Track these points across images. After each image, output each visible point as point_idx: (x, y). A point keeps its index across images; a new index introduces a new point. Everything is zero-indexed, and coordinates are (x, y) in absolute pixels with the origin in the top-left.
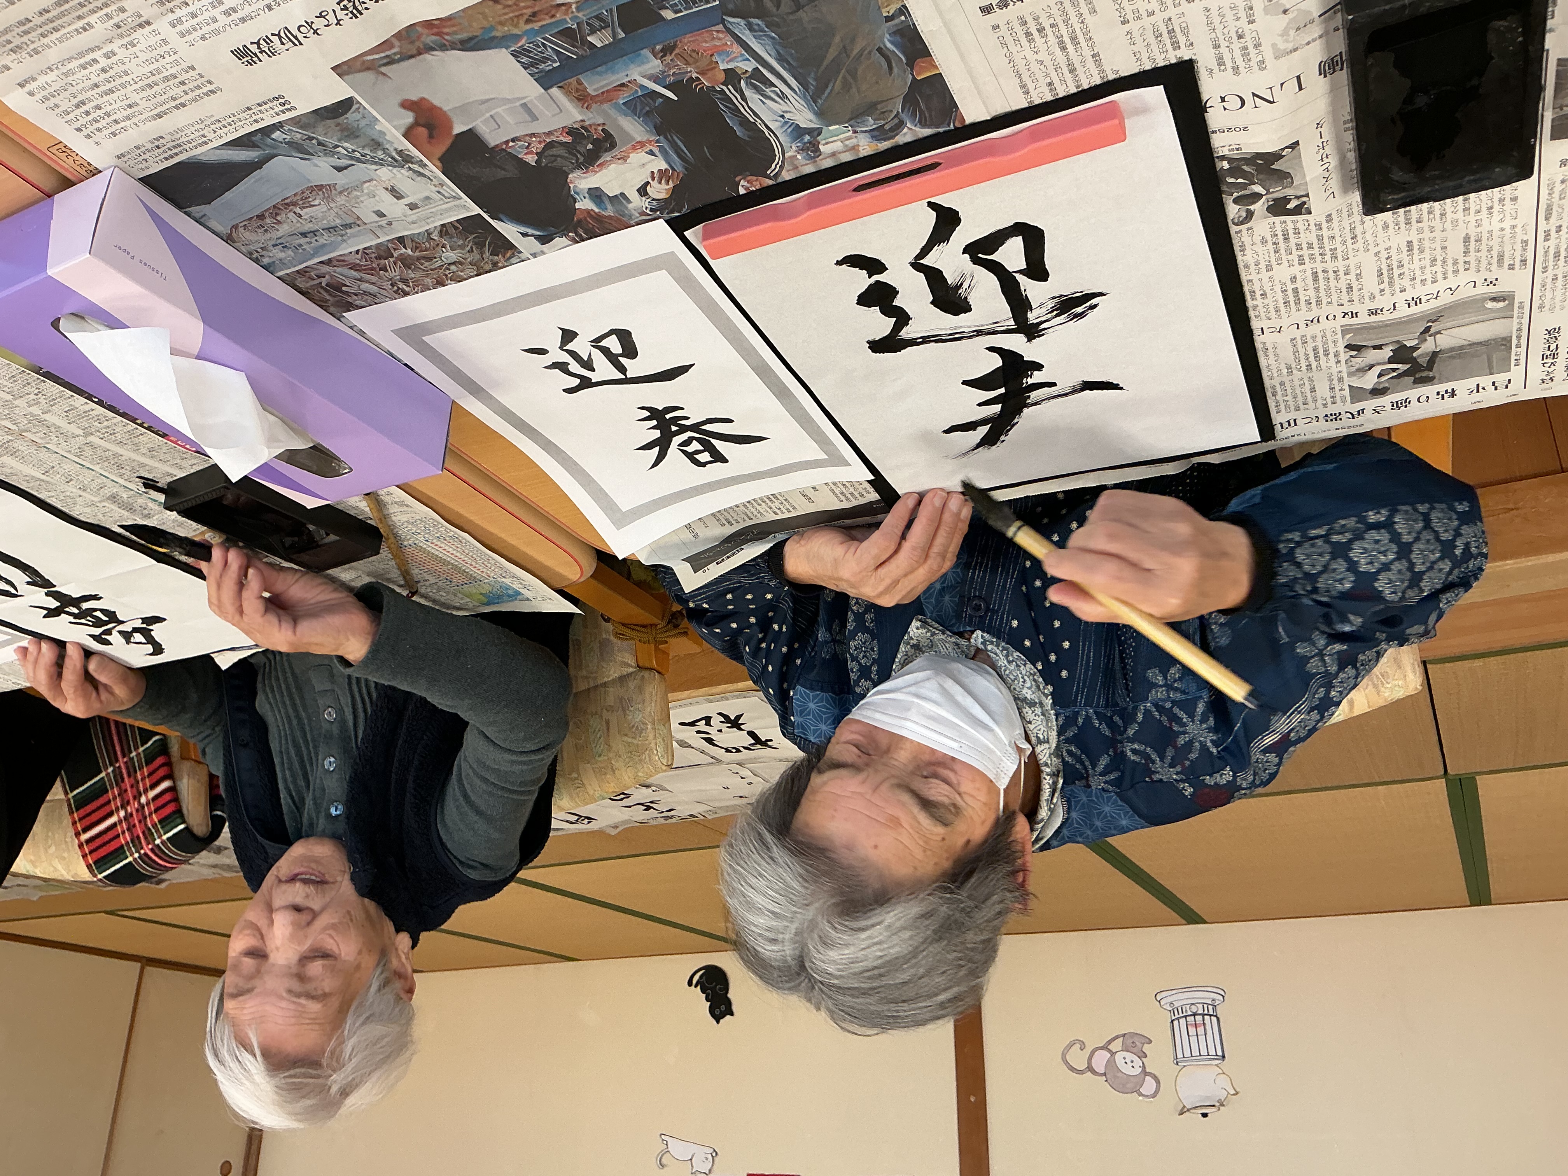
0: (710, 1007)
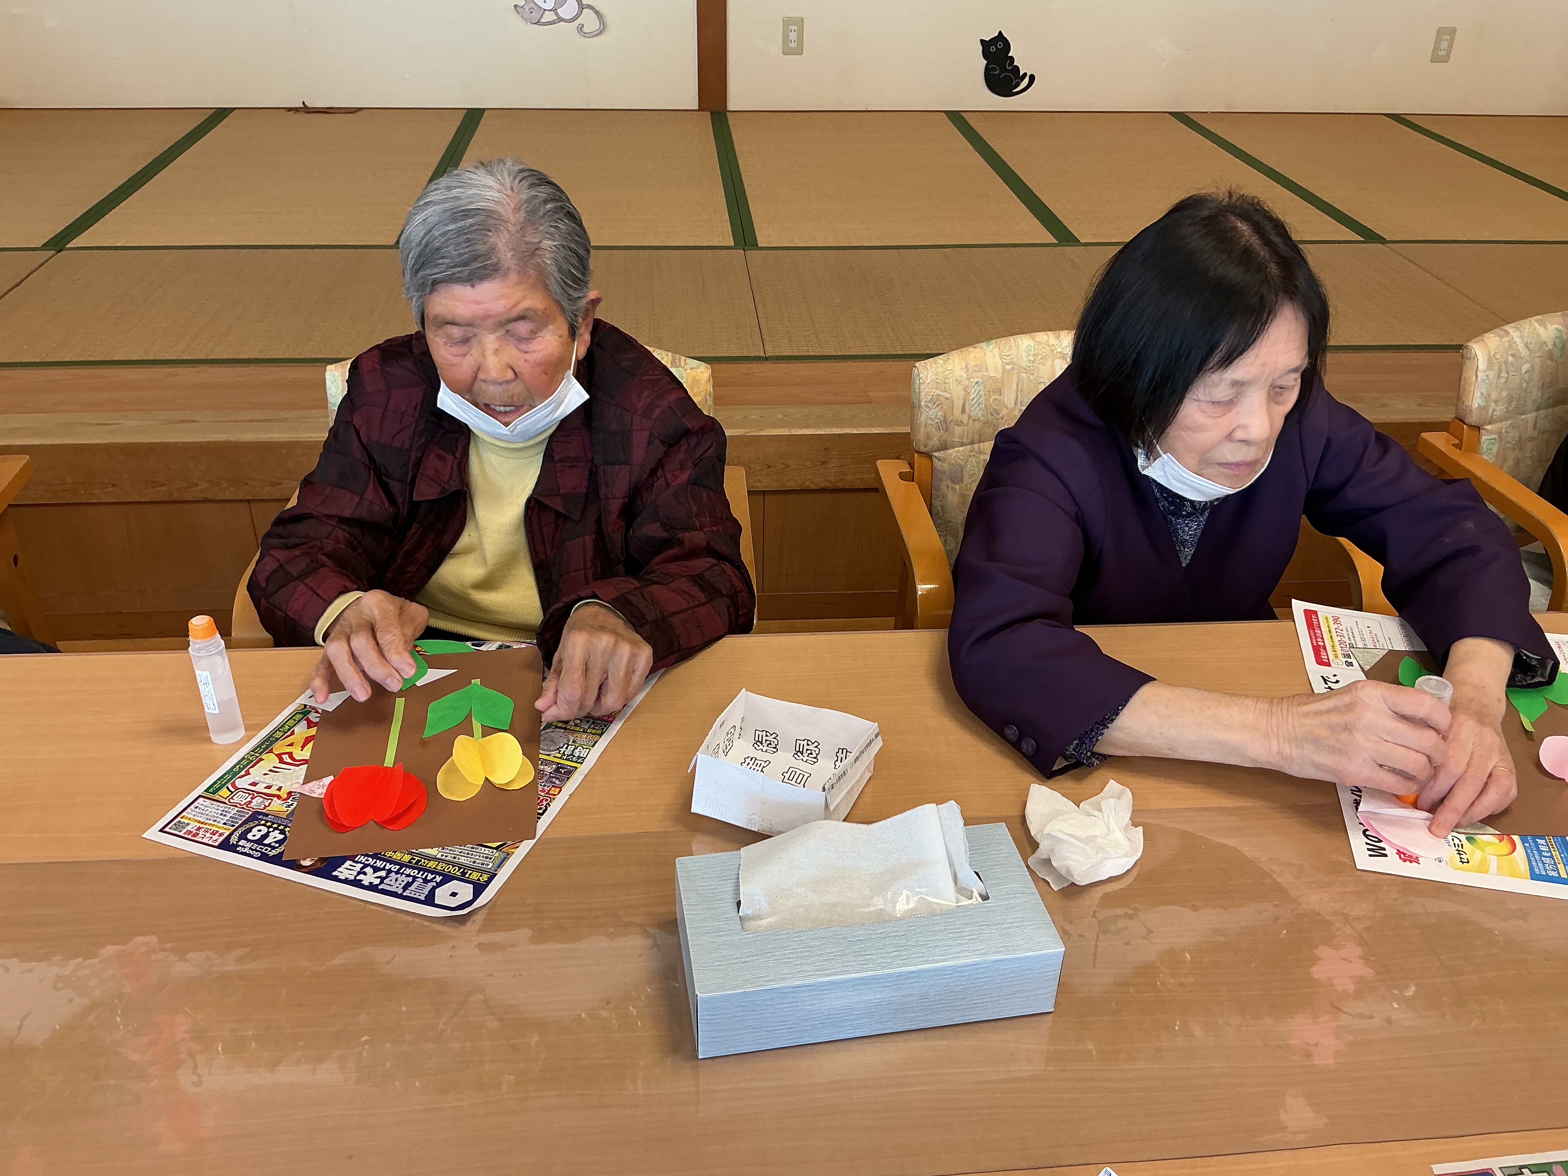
0: (1009, 52)
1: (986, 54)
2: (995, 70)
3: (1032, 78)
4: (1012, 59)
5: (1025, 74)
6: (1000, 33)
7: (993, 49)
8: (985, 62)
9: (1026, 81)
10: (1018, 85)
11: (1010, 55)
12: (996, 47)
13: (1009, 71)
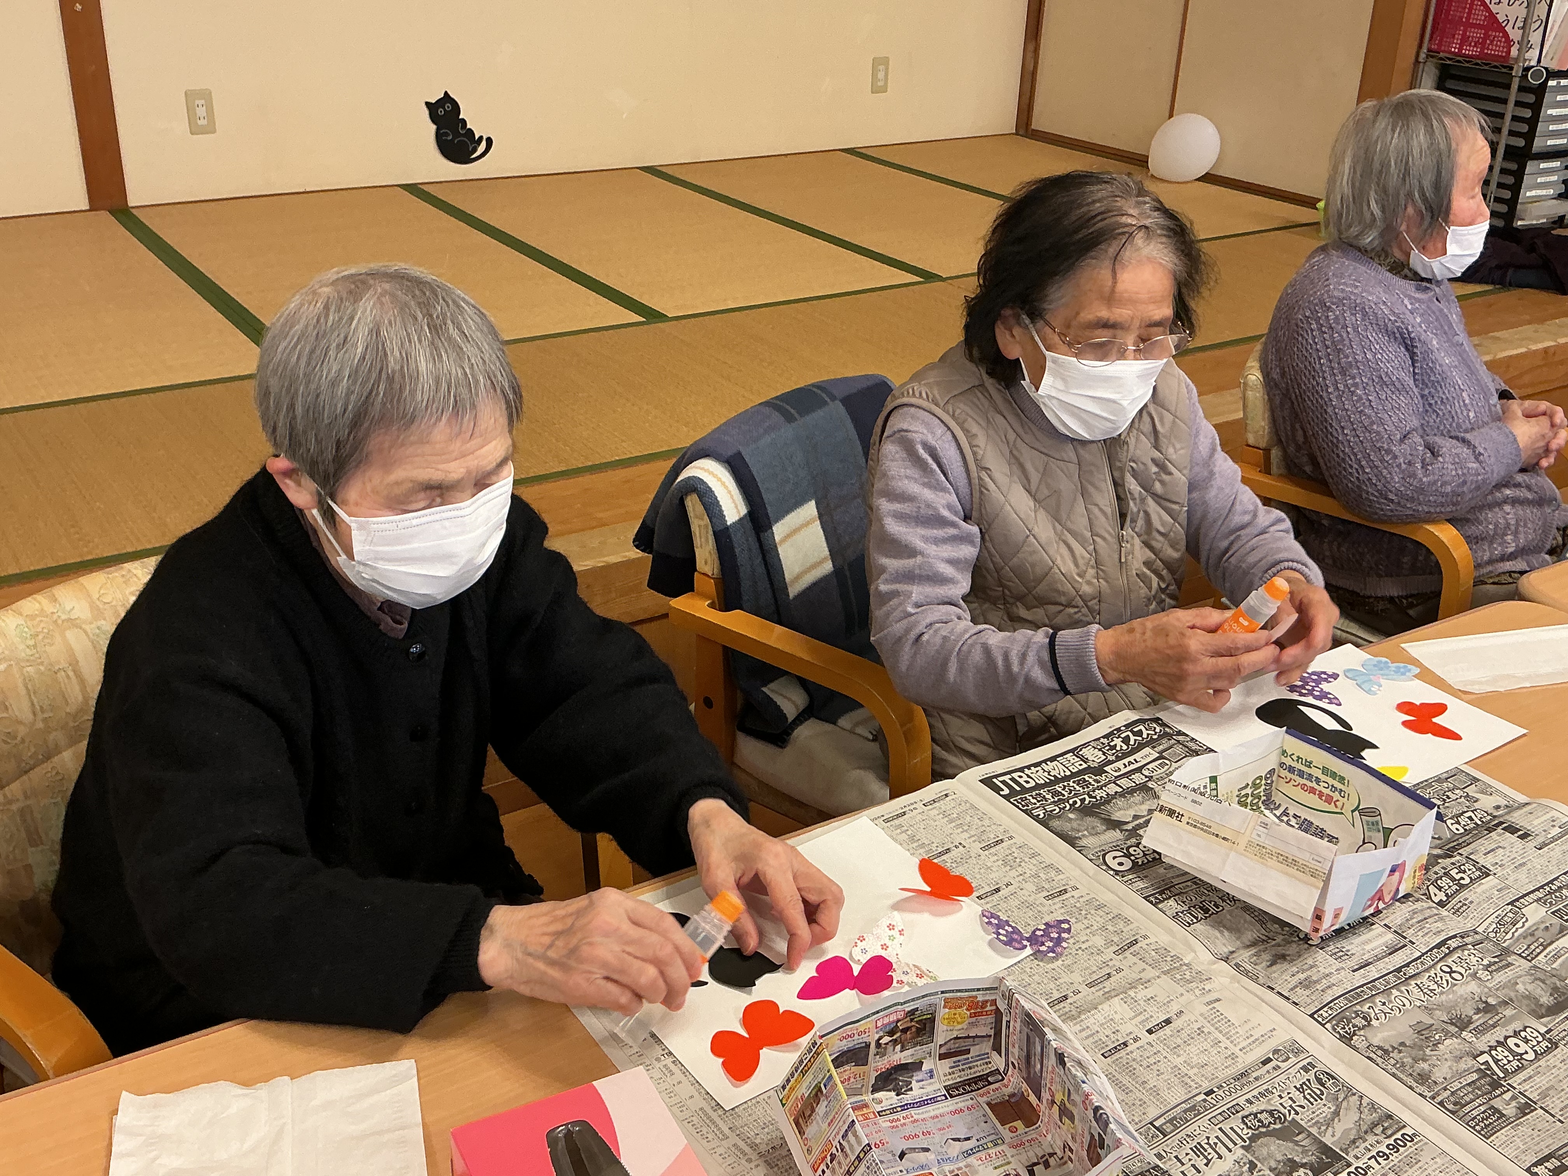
0: (459, 112)
1: (434, 118)
2: (447, 134)
3: (489, 141)
4: (464, 122)
5: (481, 138)
6: (446, 93)
7: (441, 111)
8: (434, 127)
9: (483, 144)
10: (475, 150)
11: (461, 117)
12: (445, 110)
13: (463, 135)
